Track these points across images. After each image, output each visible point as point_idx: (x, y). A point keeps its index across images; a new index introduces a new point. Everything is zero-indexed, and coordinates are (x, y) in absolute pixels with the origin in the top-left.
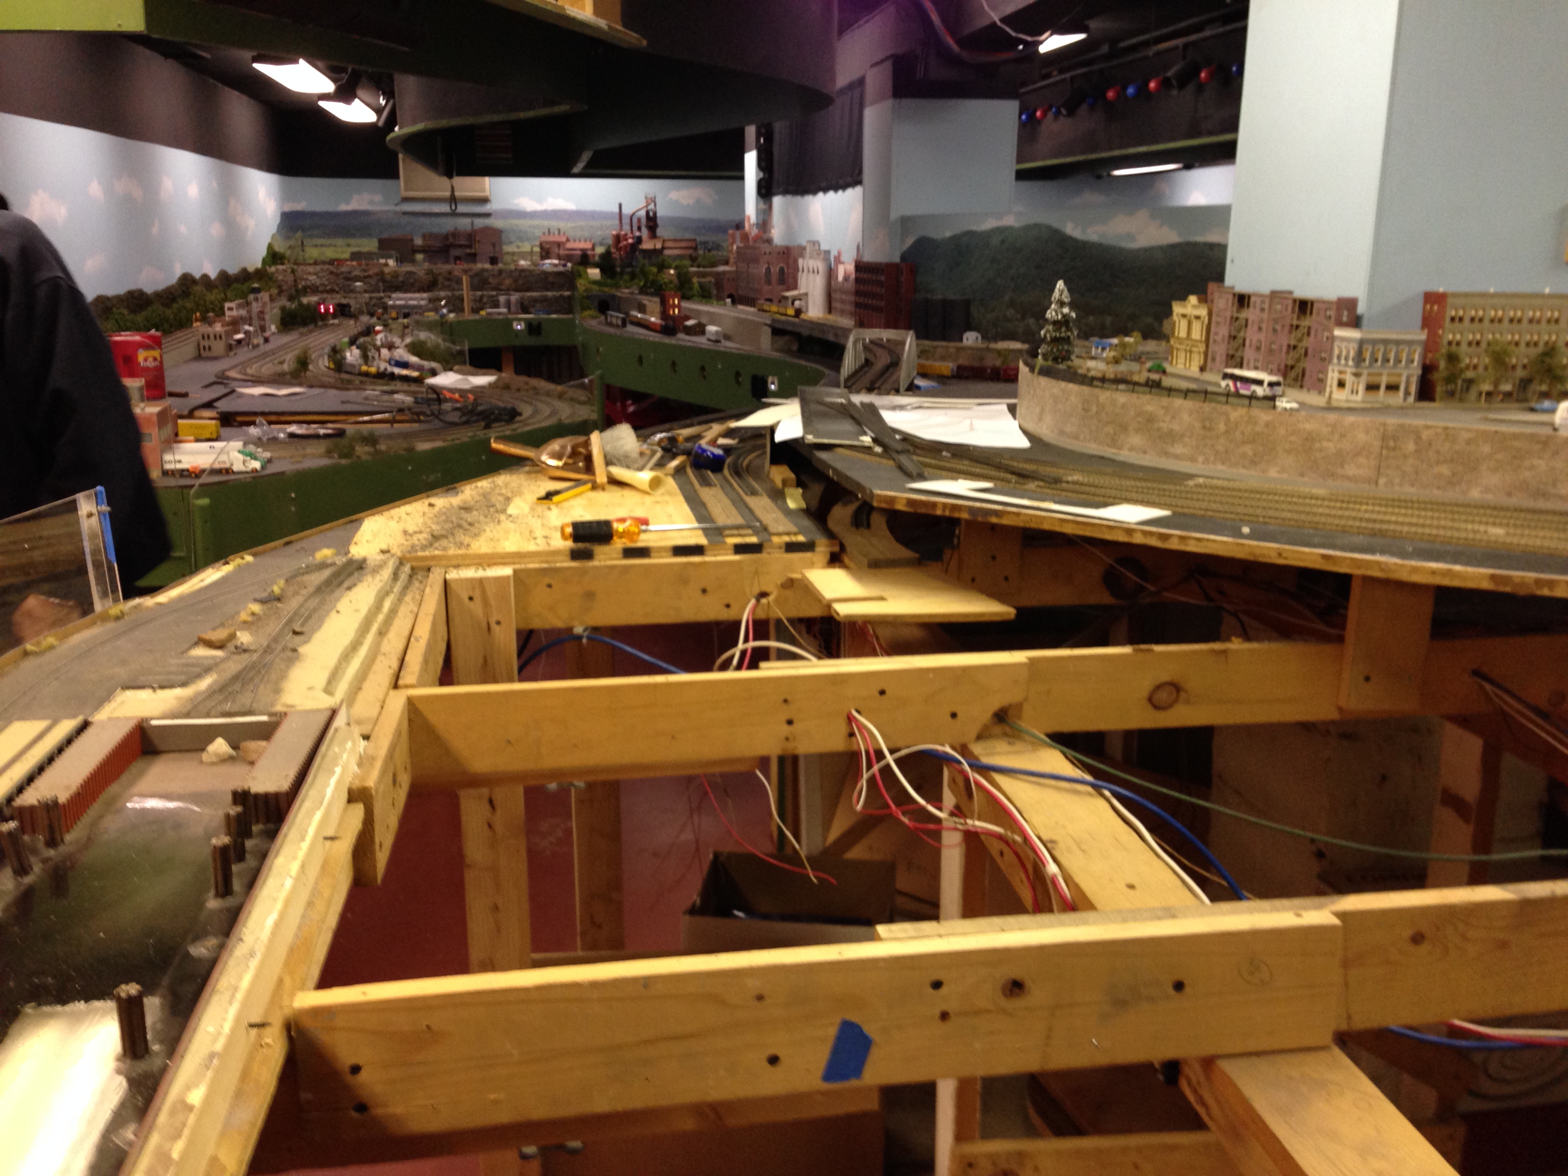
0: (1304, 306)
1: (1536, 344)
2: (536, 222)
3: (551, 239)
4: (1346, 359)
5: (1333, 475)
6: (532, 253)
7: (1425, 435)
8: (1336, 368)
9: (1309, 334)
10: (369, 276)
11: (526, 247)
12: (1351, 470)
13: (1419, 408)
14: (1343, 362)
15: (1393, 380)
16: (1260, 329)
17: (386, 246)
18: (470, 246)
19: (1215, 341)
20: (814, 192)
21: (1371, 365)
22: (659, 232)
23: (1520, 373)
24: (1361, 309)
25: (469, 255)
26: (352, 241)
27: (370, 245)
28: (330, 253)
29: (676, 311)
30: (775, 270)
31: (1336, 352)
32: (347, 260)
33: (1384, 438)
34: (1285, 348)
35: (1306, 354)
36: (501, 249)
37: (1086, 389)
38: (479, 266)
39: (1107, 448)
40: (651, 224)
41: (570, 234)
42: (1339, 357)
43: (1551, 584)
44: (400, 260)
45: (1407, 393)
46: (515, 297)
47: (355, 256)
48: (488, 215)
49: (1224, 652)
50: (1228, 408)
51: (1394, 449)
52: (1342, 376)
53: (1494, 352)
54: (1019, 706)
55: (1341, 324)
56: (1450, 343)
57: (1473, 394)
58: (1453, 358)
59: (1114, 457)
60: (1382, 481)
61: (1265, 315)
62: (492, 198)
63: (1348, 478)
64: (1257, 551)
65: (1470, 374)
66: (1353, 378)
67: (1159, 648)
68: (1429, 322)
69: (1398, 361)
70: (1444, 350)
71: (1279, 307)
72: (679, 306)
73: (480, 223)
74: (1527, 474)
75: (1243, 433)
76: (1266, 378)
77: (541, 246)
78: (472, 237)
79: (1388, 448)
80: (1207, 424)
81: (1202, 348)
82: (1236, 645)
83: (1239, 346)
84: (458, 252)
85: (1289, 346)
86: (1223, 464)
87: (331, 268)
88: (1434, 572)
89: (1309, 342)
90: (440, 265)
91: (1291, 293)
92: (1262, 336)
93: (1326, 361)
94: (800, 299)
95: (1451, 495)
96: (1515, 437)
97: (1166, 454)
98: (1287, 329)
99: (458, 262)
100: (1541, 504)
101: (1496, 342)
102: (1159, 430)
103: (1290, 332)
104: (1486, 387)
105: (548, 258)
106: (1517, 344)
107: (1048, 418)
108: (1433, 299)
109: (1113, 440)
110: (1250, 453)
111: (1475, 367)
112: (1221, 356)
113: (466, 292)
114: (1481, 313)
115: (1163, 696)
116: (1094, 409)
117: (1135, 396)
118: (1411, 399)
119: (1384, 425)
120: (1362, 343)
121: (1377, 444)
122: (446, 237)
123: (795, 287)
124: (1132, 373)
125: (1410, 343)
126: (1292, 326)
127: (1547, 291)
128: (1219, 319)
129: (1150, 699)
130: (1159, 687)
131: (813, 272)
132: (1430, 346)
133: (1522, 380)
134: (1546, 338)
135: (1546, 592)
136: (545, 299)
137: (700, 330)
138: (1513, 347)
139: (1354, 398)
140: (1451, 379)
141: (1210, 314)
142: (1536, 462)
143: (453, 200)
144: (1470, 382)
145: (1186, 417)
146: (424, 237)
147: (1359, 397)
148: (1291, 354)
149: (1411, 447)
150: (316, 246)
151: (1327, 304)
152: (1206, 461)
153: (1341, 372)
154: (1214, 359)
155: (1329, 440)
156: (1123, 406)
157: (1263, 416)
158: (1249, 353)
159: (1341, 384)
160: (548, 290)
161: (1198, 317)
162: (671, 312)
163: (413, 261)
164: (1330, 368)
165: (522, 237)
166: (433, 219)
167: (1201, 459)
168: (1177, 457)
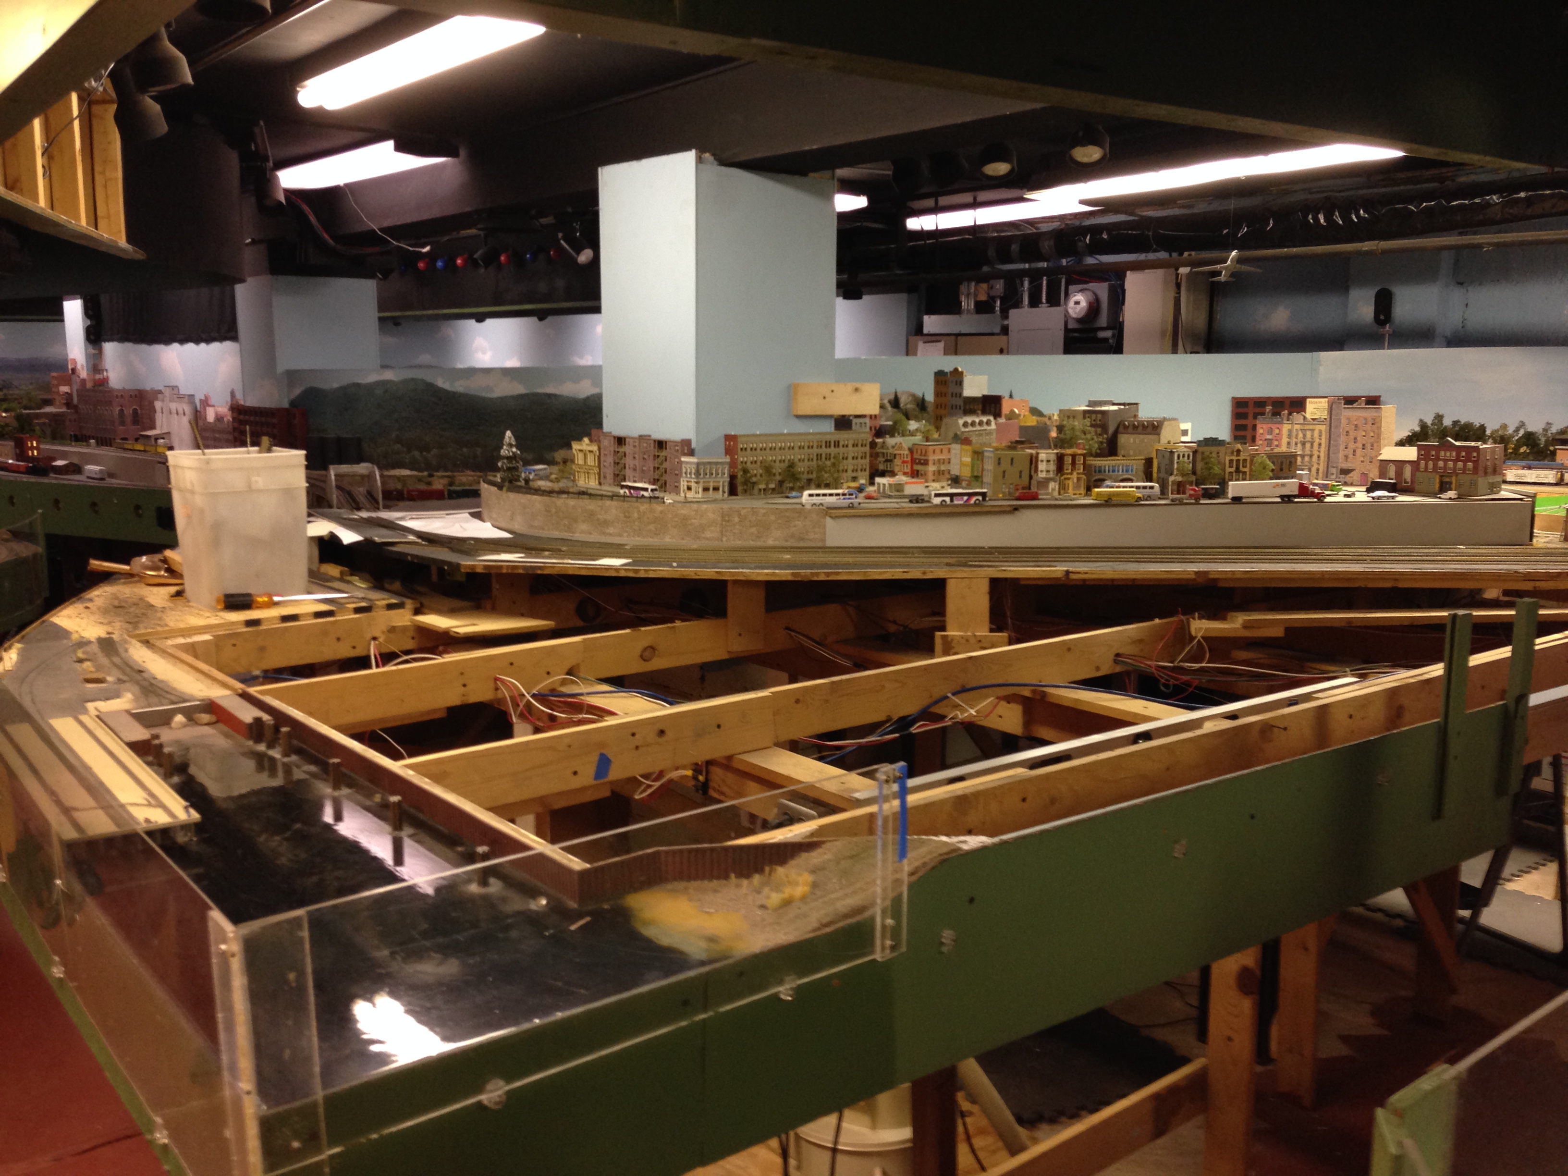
0: (661, 444)
1: (784, 461)
4: (690, 474)
5: (699, 538)
7: (743, 512)
8: (685, 479)
9: (666, 460)
12: (708, 534)
13: (731, 500)
14: (689, 476)
15: (716, 484)
16: (634, 458)
19: (604, 466)
20: (168, 341)
21: (704, 477)
23: (778, 478)
24: (693, 445)
29: (35, 453)
30: (128, 412)
31: (684, 470)
33: (723, 516)
34: (652, 469)
35: (666, 472)
37: (546, 499)
39: (566, 534)
42: (686, 473)
43: (817, 574)
45: (724, 492)
49: (673, 627)
50: (636, 504)
51: (728, 521)
52: (689, 484)
53: (765, 466)
54: (578, 665)
55: (685, 454)
56: (742, 462)
57: (756, 491)
58: (745, 471)
59: (570, 538)
60: (724, 539)
61: (637, 450)
63: (707, 539)
64: (684, 573)
65: (754, 479)
66: (696, 485)
67: (643, 629)
68: (729, 451)
69: (717, 474)
70: (740, 467)
71: (645, 445)
72: (37, 448)
74: (794, 529)
75: (648, 518)
76: (650, 487)
79: (725, 521)
80: (627, 514)
81: (596, 470)
82: (678, 623)
83: (622, 469)
85: (654, 468)
86: (639, 536)
88: (767, 574)
89: (666, 465)
91: (650, 436)
92: (636, 463)
93: (678, 476)
94: (163, 438)
95: (759, 543)
96: (787, 510)
97: (604, 534)
98: (652, 457)
100: (802, 544)
101: (765, 461)
102: (598, 520)
103: (654, 460)
104: (762, 486)
106: (775, 461)
107: (519, 519)
108: (728, 438)
109: (569, 528)
110: (653, 529)
111: (756, 475)
112: (610, 477)
114: (755, 446)
115: (647, 654)
116: (554, 510)
117: (581, 500)
118: (726, 495)
119: (722, 509)
120: (698, 464)
121: (720, 519)
123: (153, 427)
124: (568, 487)
125: (721, 463)
126: (655, 455)
127: (785, 432)
128: (606, 452)
129: (641, 656)
130: (645, 649)
131: (177, 414)
132: (733, 464)
133: (779, 481)
134: (789, 457)
135: (815, 579)
137: (75, 469)
138: (773, 463)
139: (697, 496)
140: (746, 482)
141: (599, 449)
142: (797, 523)
144: (754, 483)
145: (614, 511)
147: (700, 496)
148: (656, 472)
149: (736, 519)
151: (676, 443)
152: (628, 536)
153: (688, 482)
154: (605, 477)
155: (695, 519)
156: (574, 507)
157: (659, 508)
158: (628, 472)
159: (689, 488)
161: (591, 452)
162: (30, 454)
164: (682, 479)
167: (625, 534)
168: (610, 535)
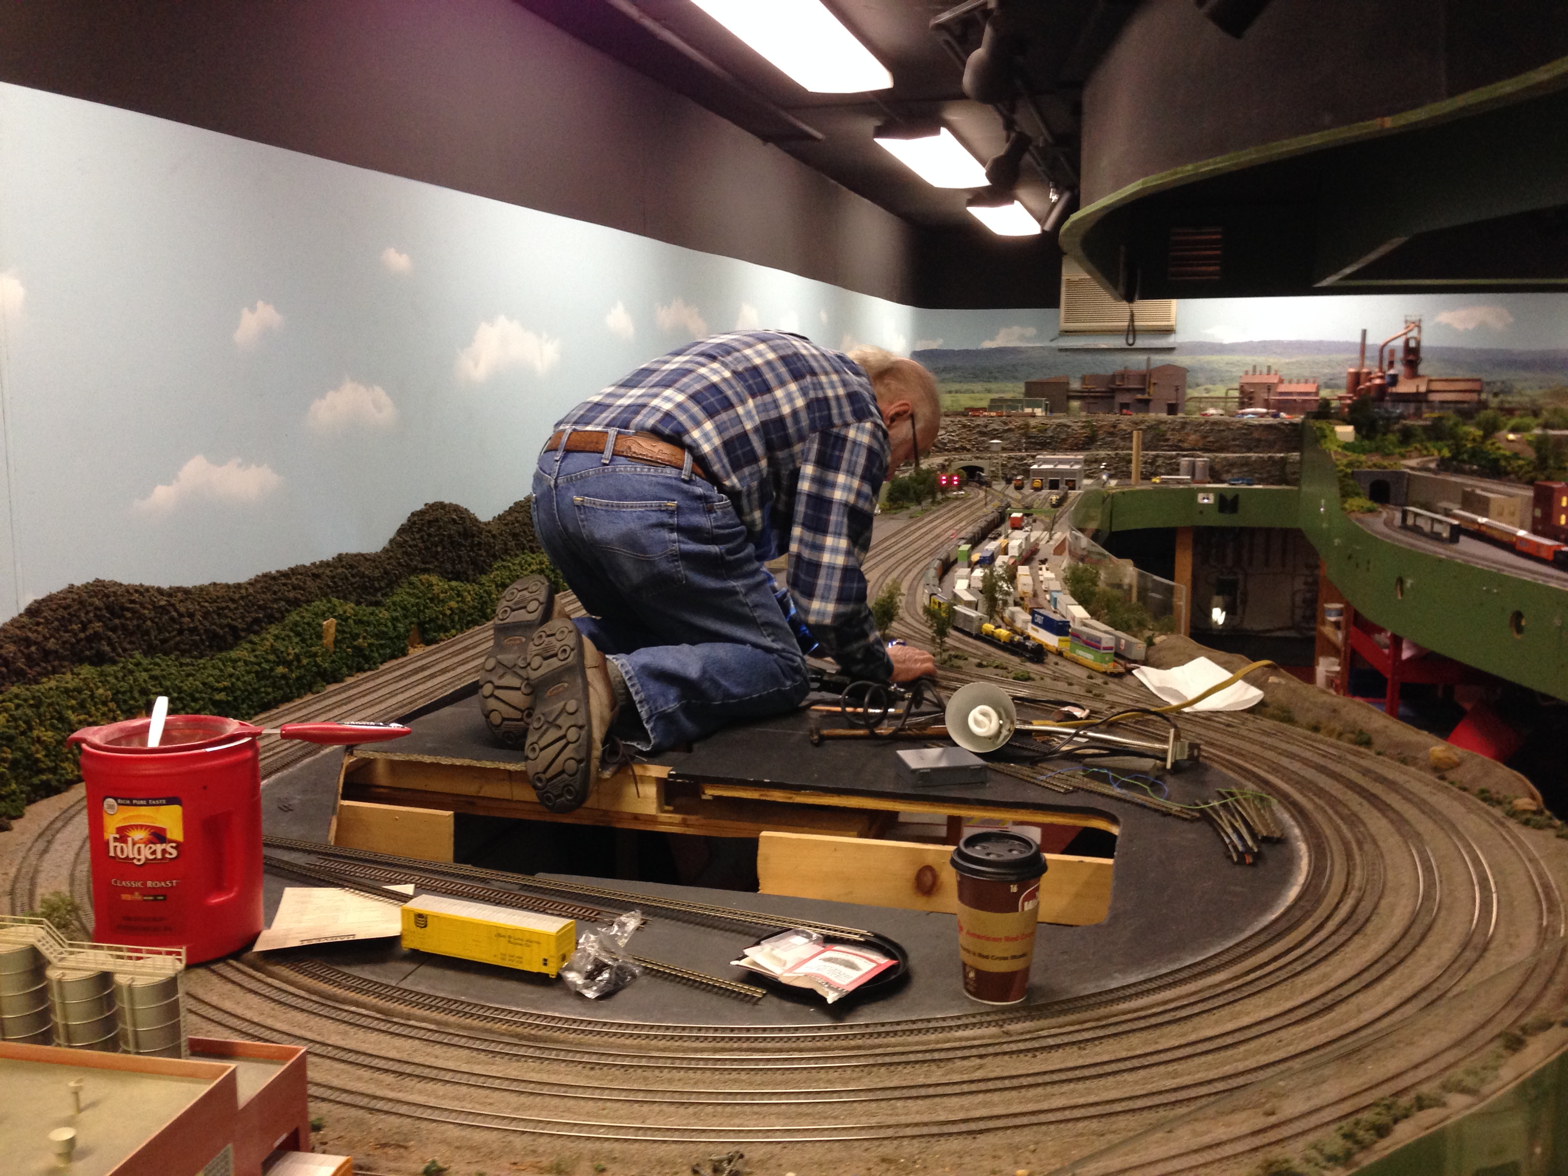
2: (1235, 358)
3: (1256, 380)
6: (1226, 398)
10: (1010, 430)
11: (1219, 391)
17: (1034, 391)
18: (1142, 391)
22: (1422, 369)
25: (1140, 401)
26: (993, 386)
27: (1014, 390)
28: (965, 401)
32: (984, 409)
36: (1184, 394)
38: (1152, 415)
40: (1411, 357)
41: (1284, 372)
44: (1050, 409)
46: (1202, 459)
47: (995, 404)
48: (1170, 350)
62: (1178, 328)
73: (1158, 360)
77: (1242, 389)
78: (1145, 378)
84: (1126, 398)
87: (964, 420)
90: (1101, 415)
99: (1124, 411)
105: (1250, 405)
113: (1135, 452)
122: (1113, 377)
136: (1246, 463)
143: (1132, 331)
146: (1084, 379)
150: (950, 392)
160: (1250, 450)
163: (1066, 410)
165: (1214, 377)
166: (1099, 357)
